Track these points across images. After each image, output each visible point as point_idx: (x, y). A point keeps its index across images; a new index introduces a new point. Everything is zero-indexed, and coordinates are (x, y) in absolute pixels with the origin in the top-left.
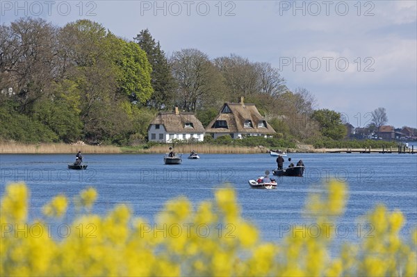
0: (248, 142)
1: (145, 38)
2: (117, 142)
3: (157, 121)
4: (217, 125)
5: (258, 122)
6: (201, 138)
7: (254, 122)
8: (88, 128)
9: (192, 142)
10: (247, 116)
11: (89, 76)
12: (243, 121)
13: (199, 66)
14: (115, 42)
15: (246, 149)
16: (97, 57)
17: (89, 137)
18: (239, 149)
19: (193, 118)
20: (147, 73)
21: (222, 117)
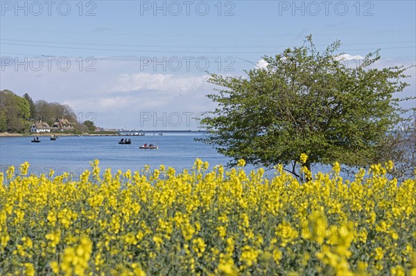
0: (66, 132)
1: (26, 96)
2: (20, 132)
3: (34, 125)
4: (54, 126)
5: (68, 125)
6: (49, 131)
7: (67, 125)
8: (9, 127)
9: (47, 132)
10: (64, 123)
11: (9, 109)
12: (64, 125)
13: (44, 106)
14: (18, 98)
15: (66, 135)
16: (11, 103)
17: (9, 131)
18: (63, 134)
19: (46, 124)
20: (28, 108)
21: (56, 123)
